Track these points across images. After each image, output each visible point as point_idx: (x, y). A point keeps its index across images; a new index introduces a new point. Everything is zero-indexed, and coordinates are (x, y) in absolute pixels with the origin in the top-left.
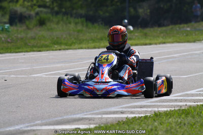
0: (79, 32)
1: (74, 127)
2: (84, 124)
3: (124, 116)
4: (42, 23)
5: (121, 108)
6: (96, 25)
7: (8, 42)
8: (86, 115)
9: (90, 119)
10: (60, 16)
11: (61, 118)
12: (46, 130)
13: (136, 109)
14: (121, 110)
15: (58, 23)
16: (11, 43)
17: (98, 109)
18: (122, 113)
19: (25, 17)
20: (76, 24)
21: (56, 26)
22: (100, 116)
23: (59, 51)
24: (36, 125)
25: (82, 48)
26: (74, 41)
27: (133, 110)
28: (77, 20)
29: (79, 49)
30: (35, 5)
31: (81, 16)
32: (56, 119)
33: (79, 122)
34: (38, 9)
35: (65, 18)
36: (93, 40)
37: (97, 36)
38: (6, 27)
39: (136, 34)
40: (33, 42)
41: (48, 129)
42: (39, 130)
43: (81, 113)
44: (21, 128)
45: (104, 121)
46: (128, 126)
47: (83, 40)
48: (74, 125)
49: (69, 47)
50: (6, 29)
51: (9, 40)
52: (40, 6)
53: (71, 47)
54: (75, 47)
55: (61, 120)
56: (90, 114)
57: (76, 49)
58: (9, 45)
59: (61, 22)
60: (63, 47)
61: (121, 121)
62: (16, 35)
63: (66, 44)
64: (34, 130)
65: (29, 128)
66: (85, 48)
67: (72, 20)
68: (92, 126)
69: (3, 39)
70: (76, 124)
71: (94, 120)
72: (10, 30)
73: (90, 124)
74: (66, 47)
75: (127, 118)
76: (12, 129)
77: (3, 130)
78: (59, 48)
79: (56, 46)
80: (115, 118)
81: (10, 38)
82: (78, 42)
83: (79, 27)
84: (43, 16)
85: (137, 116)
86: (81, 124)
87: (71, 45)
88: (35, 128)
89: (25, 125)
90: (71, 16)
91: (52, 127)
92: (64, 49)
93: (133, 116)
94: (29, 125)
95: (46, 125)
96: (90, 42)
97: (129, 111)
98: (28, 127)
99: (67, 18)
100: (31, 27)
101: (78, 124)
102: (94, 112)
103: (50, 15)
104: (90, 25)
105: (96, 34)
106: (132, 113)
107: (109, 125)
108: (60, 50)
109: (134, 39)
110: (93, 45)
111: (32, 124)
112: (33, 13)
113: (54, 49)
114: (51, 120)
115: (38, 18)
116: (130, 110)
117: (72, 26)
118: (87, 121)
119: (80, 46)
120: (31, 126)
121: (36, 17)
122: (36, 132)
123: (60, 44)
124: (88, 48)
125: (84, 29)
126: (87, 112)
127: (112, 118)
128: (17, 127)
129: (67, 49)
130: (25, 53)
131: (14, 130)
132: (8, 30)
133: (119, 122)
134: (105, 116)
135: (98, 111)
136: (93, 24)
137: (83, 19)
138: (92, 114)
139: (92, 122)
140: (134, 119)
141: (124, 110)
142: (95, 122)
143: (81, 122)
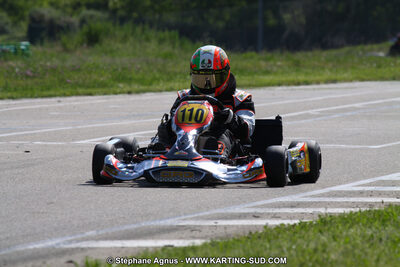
0: (166, 57)
1: (161, 243)
2: (181, 238)
3: (261, 222)
5: (254, 207)
7: (27, 76)
8: (185, 220)
9: (192, 229)
10: (128, 27)
11: (135, 226)
12: (107, 249)
13: (282, 210)
14: (252, 210)
15: (124, 39)
16: (32, 78)
17: (208, 209)
18: (256, 216)
19: (61, 28)
20: (161, 41)
21: (120, 45)
22: (212, 223)
23: (127, 96)
24: (87, 239)
26: (158, 76)
27: (277, 211)
28: (161, 35)
29: (167, 90)
31: (170, 28)
32: (126, 227)
33: (173, 234)
35: (138, 30)
38: (23, 47)
39: (279, 63)
41: (111, 248)
42: (90, 248)
43: (174, 217)
45: (220, 232)
46: (269, 241)
47: (175, 74)
48: (162, 239)
49: (146, 88)
50: (23, 50)
51: (28, 72)
53: (151, 88)
54: (158, 87)
55: (136, 229)
56: (191, 219)
57: (161, 91)
58: (29, 82)
59: (131, 39)
60: (136, 87)
61: (254, 232)
62: (42, 63)
63: (141, 82)
64: (83, 249)
65: (73, 246)
67: (152, 33)
68: (198, 242)
69: (17, 70)
70: (166, 238)
71: (200, 231)
72: (31, 53)
73: (193, 237)
74: (142, 88)
75: (265, 227)
76: (39, 246)
78: (128, 88)
79: (121, 85)
80: (243, 226)
81: (31, 69)
82: (165, 78)
83: (167, 48)
84: (96, 25)
85: (286, 222)
86: (176, 238)
87: (150, 84)
88: (84, 245)
89: (64, 239)
90: (151, 25)
91: (118, 244)
92: (138, 92)
93: (277, 222)
94: (73, 238)
95: (106, 238)
97: (269, 214)
98: (70, 242)
99: (143, 30)
101: (170, 239)
102: (201, 214)
104: (188, 44)
106: (275, 216)
108: (129, 93)
109: (275, 73)
111: (79, 236)
113: (118, 91)
114: (116, 229)
115: (85, 28)
116: (270, 211)
117: (153, 46)
118: (187, 233)
120: (78, 241)
121: (81, 26)
122: (88, 253)
123: (129, 81)
125: (176, 51)
126: (185, 214)
128: (50, 243)
129: (144, 92)
130: (62, 99)
132: (27, 52)
133: (250, 233)
134: (221, 222)
135: (207, 213)
136: (194, 41)
137: (175, 33)
138: (197, 218)
139: (197, 234)
140: (280, 229)
141: (259, 211)
142: (203, 234)
143: (176, 234)
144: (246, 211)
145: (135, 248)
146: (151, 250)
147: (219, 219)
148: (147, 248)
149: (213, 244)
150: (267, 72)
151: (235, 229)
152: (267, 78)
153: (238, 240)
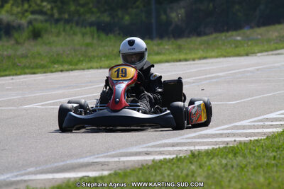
0: (87, 45)
1: (80, 174)
2: (94, 171)
3: (150, 158)
4: (36, 35)
5: (146, 147)
6: (111, 36)
8: (97, 158)
9: (102, 164)
10: (60, 26)
11: (62, 164)
12: (42, 180)
13: (166, 149)
14: (145, 150)
15: (58, 34)
17: (114, 149)
18: (147, 154)
19: (14, 27)
20: (84, 35)
21: (55, 39)
22: (116, 159)
23: (60, 73)
24: (28, 174)
25: (91, 68)
26: (82, 59)
27: (162, 149)
28: (84, 30)
29: (88, 69)
30: (26, 11)
31: (91, 24)
32: (56, 164)
33: (88, 168)
34: (31, 17)
35: (68, 27)
36: (108, 57)
37: (113, 50)
39: (167, 47)
40: (24, 61)
41: (45, 179)
42: (30, 180)
43: (90, 156)
44: (8, 178)
45: (121, 166)
46: (155, 170)
47: (94, 57)
48: (81, 171)
49: (74, 67)
52: (33, 13)
53: (78, 67)
54: (82, 67)
55: (63, 166)
56: (102, 157)
57: (83, 69)
59: (63, 34)
60: (66, 67)
61: (145, 165)
63: (70, 63)
64: (25, 181)
65: (19, 178)
66: (97, 68)
67: (77, 29)
68: (106, 173)
70: (85, 171)
71: (108, 165)
73: (103, 170)
74: (71, 67)
75: (153, 161)
78: (61, 68)
79: (56, 66)
80: (138, 161)
83: (88, 40)
84: (38, 25)
85: (167, 157)
86: (91, 171)
87: (77, 64)
88: (26, 178)
89: (12, 174)
90: (77, 24)
91: (50, 176)
92: (67, 70)
93: (161, 157)
94: (19, 173)
95: (42, 172)
96: (103, 59)
97: (156, 152)
98: (16, 176)
99: (71, 27)
100: (21, 40)
101: (87, 171)
102: (109, 154)
103: (47, 25)
104: (103, 36)
105: (111, 49)
106: (161, 153)
107: (129, 171)
108: (62, 71)
109: (164, 54)
110: (106, 63)
111: (23, 172)
112: (24, 22)
113: (54, 70)
114: (49, 166)
116: (158, 149)
117: (78, 38)
118: (99, 167)
119: (89, 65)
120: (22, 175)
121: (28, 27)
122: (29, 183)
123: (62, 63)
125: (95, 41)
126: (98, 154)
127: (134, 161)
128: (2, 177)
129: (72, 70)
130: (14, 77)
133: (142, 165)
134: (123, 159)
135: (113, 153)
136: (107, 34)
137: (94, 29)
138: (106, 156)
139: (106, 167)
140: (164, 162)
141: (150, 149)
142: (110, 167)
143: (91, 167)
144: (141, 150)
145: (61, 179)
146: (72, 180)
147: (121, 156)
148: (70, 178)
149: (116, 174)
150: (158, 54)
153: (134, 170)
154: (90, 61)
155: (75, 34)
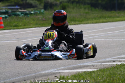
0: (86, 13)
1: (84, 70)
2: (90, 69)
3: (115, 63)
5: (113, 59)
6: (97, 9)
7: (43, 20)
8: (91, 63)
9: (94, 66)
10: (75, 4)
11: (76, 65)
13: (122, 59)
14: (113, 60)
15: (73, 8)
16: (45, 21)
17: (99, 59)
18: (114, 61)
19: (53, 5)
20: (85, 8)
21: (72, 10)
22: (100, 64)
23: (74, 26)
24: (61, 70)
25: (88, 23)
26: (84, 19)
27: (120, 60)
28: (85, 6)
29: (87, 23)
31: (88, 4)
32: (73, 66)
33: (87, 68)
35: (78, 5)
36: (95, 18)
37: (98, 15)
38: (42, 11)
39: (122, 14)
41: (68, 72)
42: (62, 72)
43: (88, 62)
44: (52, 71)
45: (102, 66)
46: (117, 69)
47: (89, 18)
48: (84, 69)
49: (80, 23)
50: (42, 12)
51: (44, 19)
53: (82, 23)
54: (84, 23)
55: (76, 66)
56: (94, 63)
57: (85, 24)
58: (44, 22)
59: (76, 8)
60: (77, 23)
61: (113, 66)
62: (48, 16)
63: (79, 21)
64: (59, 73)
65: (57, 72)
66: (91, 23)
67: (82, 6)
68: (95, 70)
69: (40, 18)
70: (86, 69)
71: (96, 66)
72: (44, 13)
73: (94, 68)
74: (79, 23)
75: (116, 65)
76: (46, 72)
77: (41, 73)
78: (74, 23)
79: (72, 22)
80: (110, 64)
81: (45, 18)
82: (86, 20)
83: (87, 11)
84: (65, 4)
85: (123, 63)
86: (88, 69)
88: (60, 71)
89: (54, 70)
90: (82, 4)
91: (71, 71)
92: (78, 24)
93: (120, 63)
94: (57, 69)
95: (67, 69)
96: (93, 19)
97: (118, 61)
98: (56, 71)
99: (79, 5)
102: (96, 61)
103: (69, 4)
104: (93, 9)
105: (97, 15)
106: (120, 61)
107: (106, 69)
108: (75, 24)
110: (95, 21)
111: (59, 69)
113: (71, 24)
114: (70, 66)
115: (61, 5)
116: (118, 60)
117: (82, 10)
118: (92, 67)
119: (87, 22)
120: (58, 70)
122: (61, 74)
123: (75, 21)
124: (93, 23)
125: (90, 11)
126: (92, 61)
128: (49, 71)
131: (47, 73)
132: (43, 13)
133: (112, 67)
134: (103, 64)
135: (98, 61)
136: (95, 8)
137: (89, 6)
138: (95, 62)
139: (95, 67)
140: (121, 65)
141: (115, 60)
142: (97, 67)
143: (89, 67)
144: (111, 60)
145: (76, 72)
147: (102, 62)
148: (79, 72)
149: (100, 70)
150: (118, 17)
151: (107, 65)
152: (118, 19)
153: (108, 69)
154: (87, 20)
155: (81, 8)
